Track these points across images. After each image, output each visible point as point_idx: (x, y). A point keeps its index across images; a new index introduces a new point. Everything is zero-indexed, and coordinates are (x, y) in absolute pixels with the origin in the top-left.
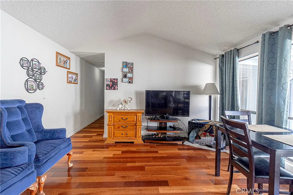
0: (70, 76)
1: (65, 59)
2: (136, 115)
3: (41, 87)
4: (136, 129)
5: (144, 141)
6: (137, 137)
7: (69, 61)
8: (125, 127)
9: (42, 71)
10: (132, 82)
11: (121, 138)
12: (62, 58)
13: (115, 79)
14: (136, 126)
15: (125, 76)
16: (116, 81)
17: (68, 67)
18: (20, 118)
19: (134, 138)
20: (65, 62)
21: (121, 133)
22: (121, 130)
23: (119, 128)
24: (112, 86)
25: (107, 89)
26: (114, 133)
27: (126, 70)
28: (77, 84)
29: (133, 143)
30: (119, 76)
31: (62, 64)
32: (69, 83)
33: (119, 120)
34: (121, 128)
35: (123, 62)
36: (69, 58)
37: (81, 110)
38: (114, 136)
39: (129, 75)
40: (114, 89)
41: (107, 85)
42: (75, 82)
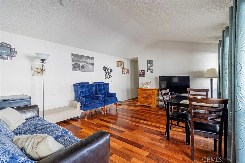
0: (124, 70)
1: (121, 63)
2: (152, 91)
3: (110, 77)
4: (152, 99)
5: (157, 107)
6: (153, 104)
7: (123, 63)
8: (146, 97)
9: (111, 70)
10: (153, 71)
11: (144, 103)
12: (120, 63)
13: (143, 71)
14: (152, 97)
15: (149, 69)
16: (144, 72)
17: (123, 66)
18: (103, 88)
19: (151, 104)
20: (121, 64)
21: (144, 100)
22: (144, 99)
23: (143, 98)
24: (142, 74)
25: (139, 76)
26: (141, 100)
27: (149, 65)
28: (128, 74)
29: (150, 107)
30: (145, 69)
31: (119, 66)
32: (123, 74)
33: (143, 93)
34: (144, 98)
35: (148, 60)
36: (123, 62)
37: (131, 88)
38: (141, 102)
39: (151, 68)
40: (143, 76)
41: (140, 74)
42: (127, 73)
